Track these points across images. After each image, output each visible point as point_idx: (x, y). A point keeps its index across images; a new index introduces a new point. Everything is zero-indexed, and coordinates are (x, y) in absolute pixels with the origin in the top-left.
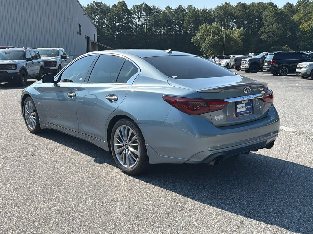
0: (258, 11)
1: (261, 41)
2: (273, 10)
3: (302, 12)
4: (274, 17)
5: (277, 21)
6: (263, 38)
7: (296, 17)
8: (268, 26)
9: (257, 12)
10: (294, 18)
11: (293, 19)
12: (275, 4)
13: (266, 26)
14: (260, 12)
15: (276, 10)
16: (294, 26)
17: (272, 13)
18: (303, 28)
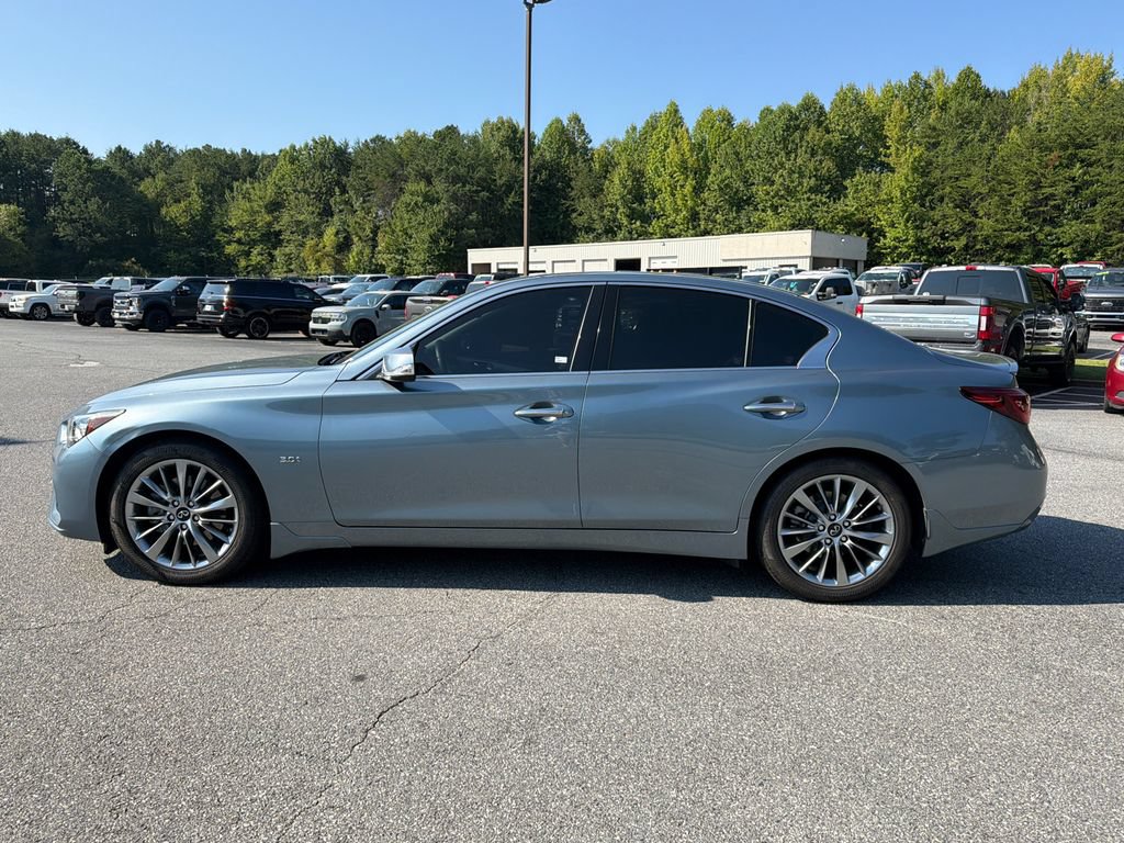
0: (34, 158)
1: (55, 242)
2: (80, 161)
3: (161, 175)
4: (88, 180)
5: (96, 192)
6: (62, 234)
7: (149, 188)
8: (72, 202)
9: (32, 159)
10: (141, 188)
11: (141, 192)
12: (81, 146)
13: (67, 204)
14: (42, 163)
15: (90, 162)
16: (146, 209)
17: (79, 168)
18: (171, 218)
